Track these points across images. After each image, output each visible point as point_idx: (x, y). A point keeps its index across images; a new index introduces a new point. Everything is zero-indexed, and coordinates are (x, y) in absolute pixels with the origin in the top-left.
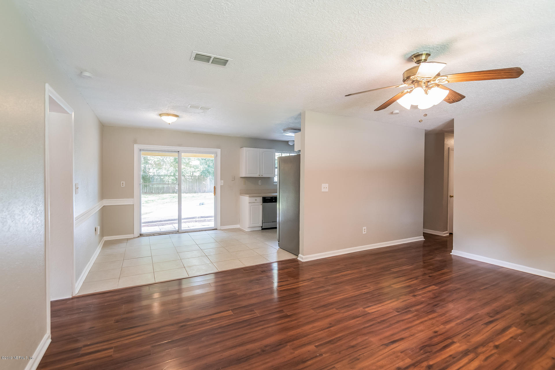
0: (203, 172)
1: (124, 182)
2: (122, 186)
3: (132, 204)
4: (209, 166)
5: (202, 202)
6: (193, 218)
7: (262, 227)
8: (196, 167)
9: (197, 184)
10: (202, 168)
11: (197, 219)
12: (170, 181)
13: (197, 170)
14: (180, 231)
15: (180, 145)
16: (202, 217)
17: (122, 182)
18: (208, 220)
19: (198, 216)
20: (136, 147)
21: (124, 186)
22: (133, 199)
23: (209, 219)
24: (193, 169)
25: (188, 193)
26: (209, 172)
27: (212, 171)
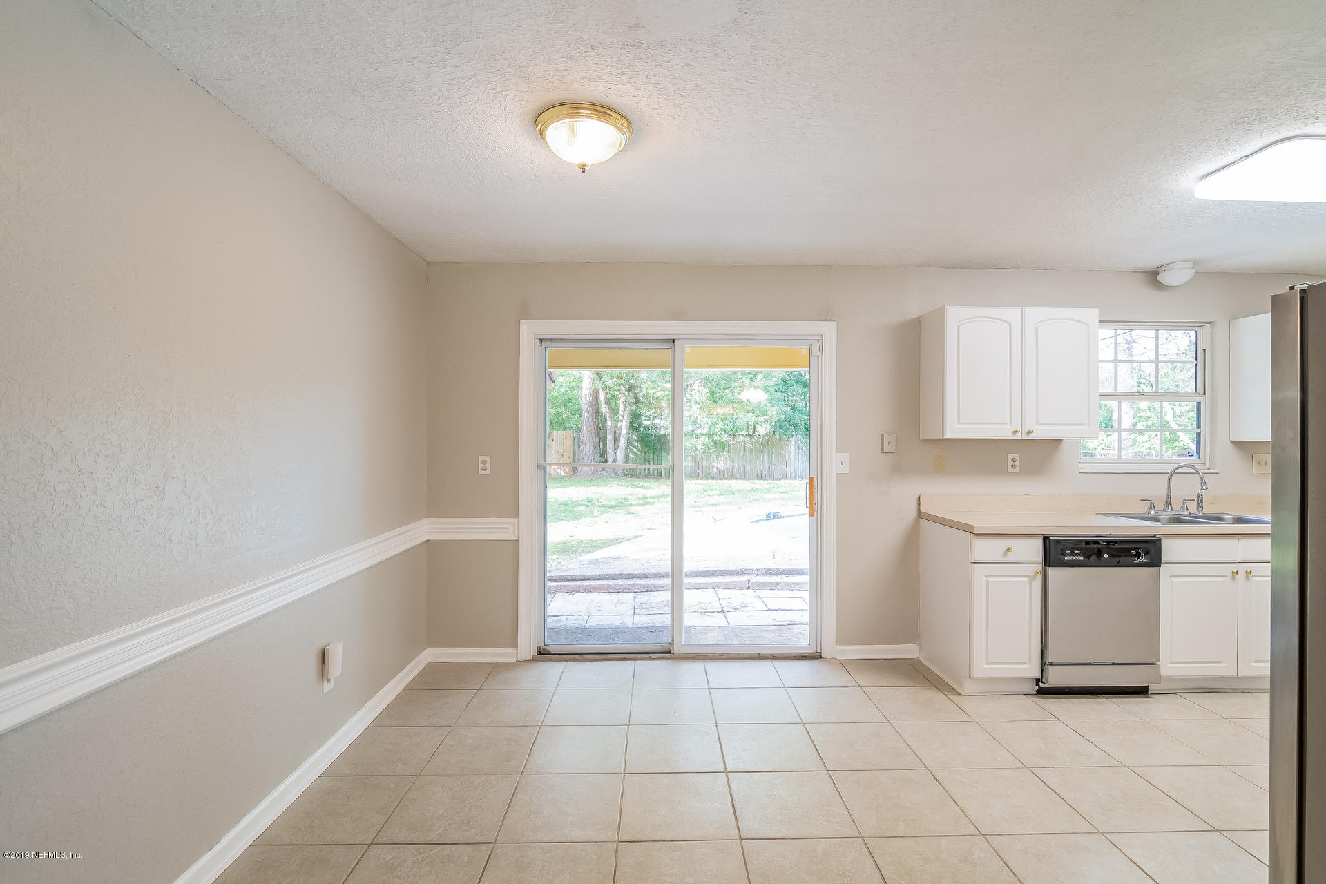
0: (779, 424)
1: (488, 459)
2: (481, 472)
3: (511, 537)
4: (794, 409)
5: (772, 512)
6: (742, 572)
7: (1038, 681)
8: (759, 410)
9: (763, 456)
10: (775, 413)
11: (754, 579)
12: (699, 447)
13: (762, 419)
14: (676, 650)
15: (676, 316)
16: (769, 572)
17: (482, 458)
18: (787, 584)
19: (756, 567)
20: (528, 331)
21: (488, 472)
22: (515, 520)
23: (791, 579)
24: (752, 418)
25: (742, 479)
26: (795, 427)
27: (803, 423)
